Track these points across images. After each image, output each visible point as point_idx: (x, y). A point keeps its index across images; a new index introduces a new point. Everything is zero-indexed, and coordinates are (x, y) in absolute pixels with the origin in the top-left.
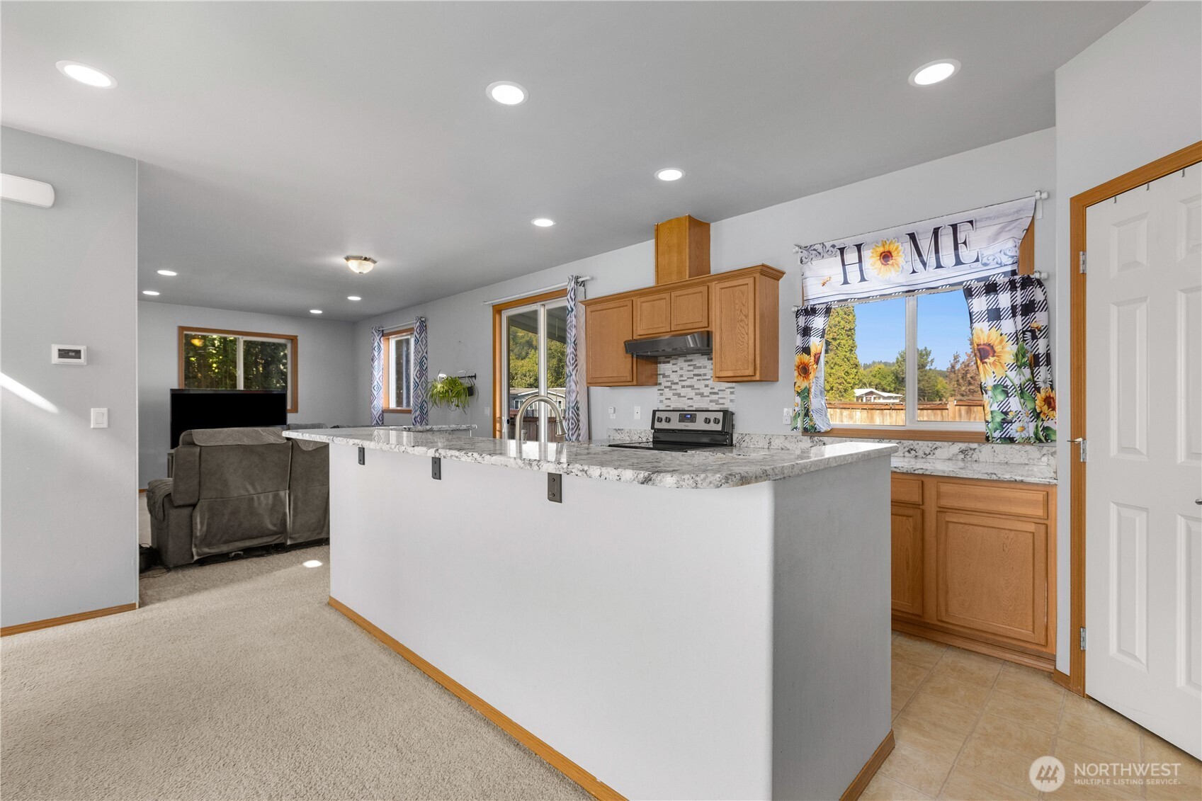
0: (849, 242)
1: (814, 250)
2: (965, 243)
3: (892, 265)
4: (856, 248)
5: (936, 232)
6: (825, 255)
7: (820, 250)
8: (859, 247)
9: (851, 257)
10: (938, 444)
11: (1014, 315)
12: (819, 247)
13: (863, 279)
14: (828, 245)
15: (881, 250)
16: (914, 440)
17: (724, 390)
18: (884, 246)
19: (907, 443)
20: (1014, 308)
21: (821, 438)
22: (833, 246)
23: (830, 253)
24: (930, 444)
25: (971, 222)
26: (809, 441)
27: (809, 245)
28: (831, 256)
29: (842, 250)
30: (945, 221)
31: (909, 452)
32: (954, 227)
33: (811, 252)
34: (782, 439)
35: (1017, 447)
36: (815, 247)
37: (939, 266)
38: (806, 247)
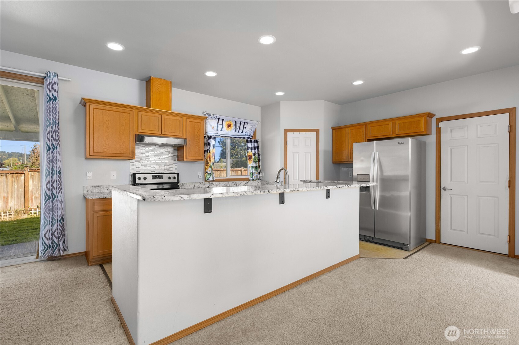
0: (221, 117)
1: (211, 116)
2: (245, 128)
3: (230, 128)
4: (222, 120)
5: (241, 122)
6: (213, 119)
7: (212, 117)
8: (223, 120)
9: (220, 122)
10: (241, 182)
11: (252, 149)
12: (212, 115)
13: (222, 130)
14: (215, 116)
15: (228, 123)
16: (236, 181)
17: (173, 164)
18: (229, 122)
19: (234, 182)
20: (252, 147)
21: (212, 183)
22: (216, 117)
23: (215, 118)
24: (239, 182)
25: (247, 123)
26: (208, 184)
27: (209, 113)
28: (215, 120)
29: (218, 119)
30: (243, 121)
31: (235, 185)
32: (244, 123)
33: (209, 116)
34: (199, 184)
35: (254, 181)
36: (211, 115)
37: (238, 132)
38: (208, 114)
